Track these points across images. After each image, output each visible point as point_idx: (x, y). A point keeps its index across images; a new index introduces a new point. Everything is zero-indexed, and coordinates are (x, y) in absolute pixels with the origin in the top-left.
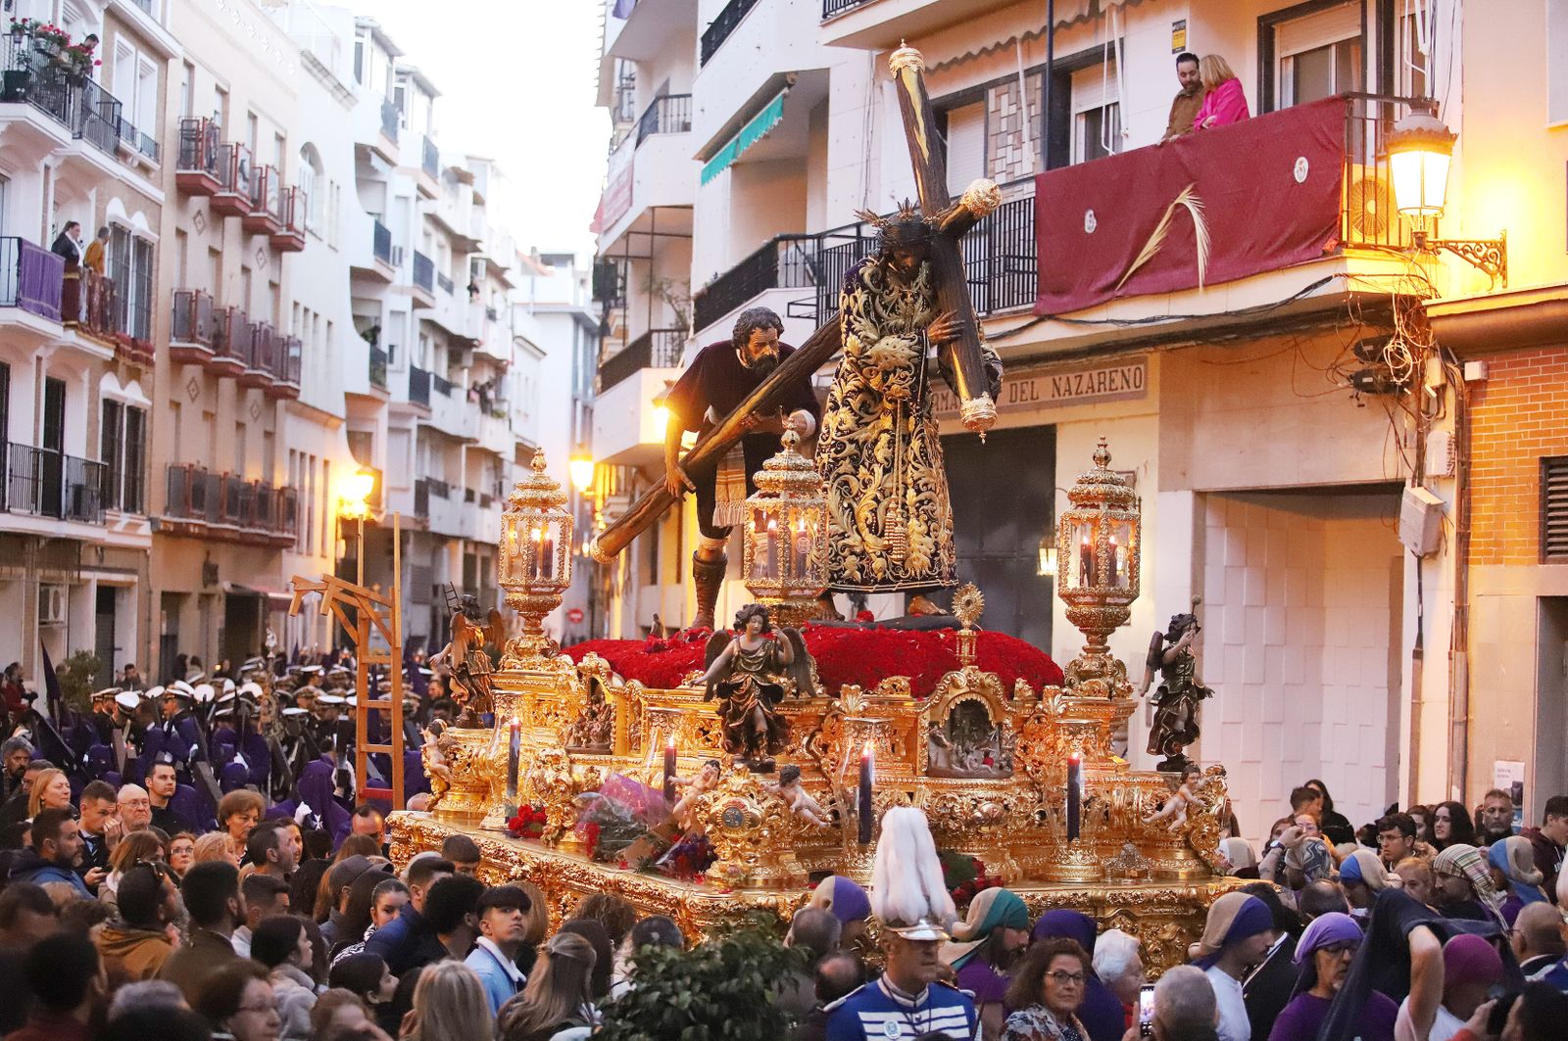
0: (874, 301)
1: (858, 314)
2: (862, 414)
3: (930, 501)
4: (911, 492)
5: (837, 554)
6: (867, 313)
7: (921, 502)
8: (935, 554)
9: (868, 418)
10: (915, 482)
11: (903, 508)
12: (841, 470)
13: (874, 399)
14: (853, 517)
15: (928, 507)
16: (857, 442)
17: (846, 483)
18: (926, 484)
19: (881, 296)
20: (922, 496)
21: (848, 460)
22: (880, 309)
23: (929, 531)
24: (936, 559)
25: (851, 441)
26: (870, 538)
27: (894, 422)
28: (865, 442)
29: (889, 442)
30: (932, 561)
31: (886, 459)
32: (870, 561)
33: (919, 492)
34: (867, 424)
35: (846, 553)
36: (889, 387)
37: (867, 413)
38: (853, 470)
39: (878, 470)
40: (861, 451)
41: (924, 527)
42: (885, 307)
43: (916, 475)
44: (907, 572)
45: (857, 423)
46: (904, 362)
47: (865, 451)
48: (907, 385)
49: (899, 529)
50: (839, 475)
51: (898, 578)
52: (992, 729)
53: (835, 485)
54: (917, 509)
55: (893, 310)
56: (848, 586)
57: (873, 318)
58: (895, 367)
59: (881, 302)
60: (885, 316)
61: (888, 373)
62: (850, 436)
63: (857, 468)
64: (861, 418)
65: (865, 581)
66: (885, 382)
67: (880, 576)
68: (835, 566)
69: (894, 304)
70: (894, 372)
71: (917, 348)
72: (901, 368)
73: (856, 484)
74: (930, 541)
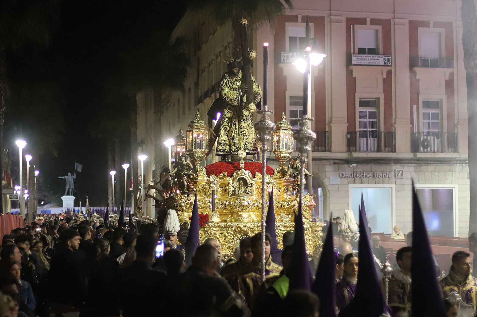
0: (228, 82)
1: (224, 85)
3: (244, 131)
5: (223, 145)
6: (226, 85)
7: (242, 131)
8: (246, 144)
10: (240, 126)
11: (238, 133)
12: (224, 125)
14: (227, 136)
15: (244, 133)
16: (228, 117)
17: (226, 128)
18: (243, 127)
20: (242, 130)
21: (226, 122)
22: (230, 84)
23: (244, 138)
24: (246, 145)
25: (226, 117)
26: (231, 141)
27: (236, 112)
28: (230, 117)
29: (235, 117)
31: (234, 121)
32: (231, 147)
34: (230, 113)
38: (227, 125)
39: (233, 124)
40: (229, 120)
41: (243, 138)
42: (231, 84)
43: (241, 124)
44: (239, 149)
46: (235, 97)
49: (237, 138)
50: (224, 126)
51: (237, 151)
53: (223, 128)
54: (241, 133)
55: (233, 84)
56: (226, 154)
57: (228, 87)
58: (233, 98)
59: (230, 82)
60: (232, 86)
61: (232, 100)
62: (226, 116)
63: (228, 124)
64: (229, 111)
65: (230, 152)
66: (231, 102)
67: (234, 150)
68: (223, 149)
69: (234, 83)
70: (233, 99)
71: (238, 93)
72: (234, 98)
73: (228, 128)
74: (244, 141)
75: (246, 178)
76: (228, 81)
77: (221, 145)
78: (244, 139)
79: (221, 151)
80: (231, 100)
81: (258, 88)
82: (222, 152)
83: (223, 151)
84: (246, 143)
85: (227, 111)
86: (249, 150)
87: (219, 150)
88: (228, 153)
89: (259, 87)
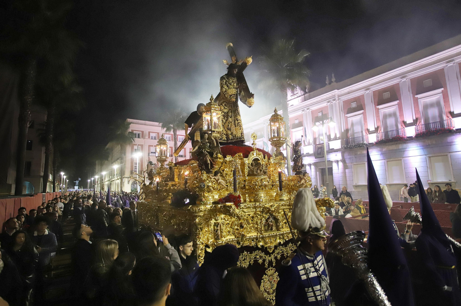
1: (224, 84)
2: (225, 106)
4: (236, 121)
6: (226, 84)
7: (239, 123)
8: (242, 133)
9: (226, 107)
10: (236, 119)
11: (234, 124)
13: (227, 104)
14: (224, 127)
15: (240, 124)
16: (224, 112)
26: (228, 131)
27: (232, 108)
28: (226, 112)
29: (231, 112)
30: (241, 135)
31: (230, 115)
32: (228, 136)
33: (238, 121)
35: (223, 134)
36: (231, 99)
37: (226, 106)
39: (229, 117)
42: (229, 84)
43: (237, 117)
44: (236, 137)
45: (224, 108)
47: (226, 114)
48: (235, 98)
49: (234, 129)
51: (234, 139)
52: (261, 165)
56: (224, 141)
62: (223, 111)
63: (224, 118)
64: (225, 107)
65: (227, 140)
67: (231, 138)
68: (221, 137)
71: (236, 90)
72: (233, 94)
73: (224, 121)
74: (241, 131)
76: (227, 81)
78: (240, 129)
80: (230, 96)
83: (221, 139)
85: (224, 106)
88: (225, 141)
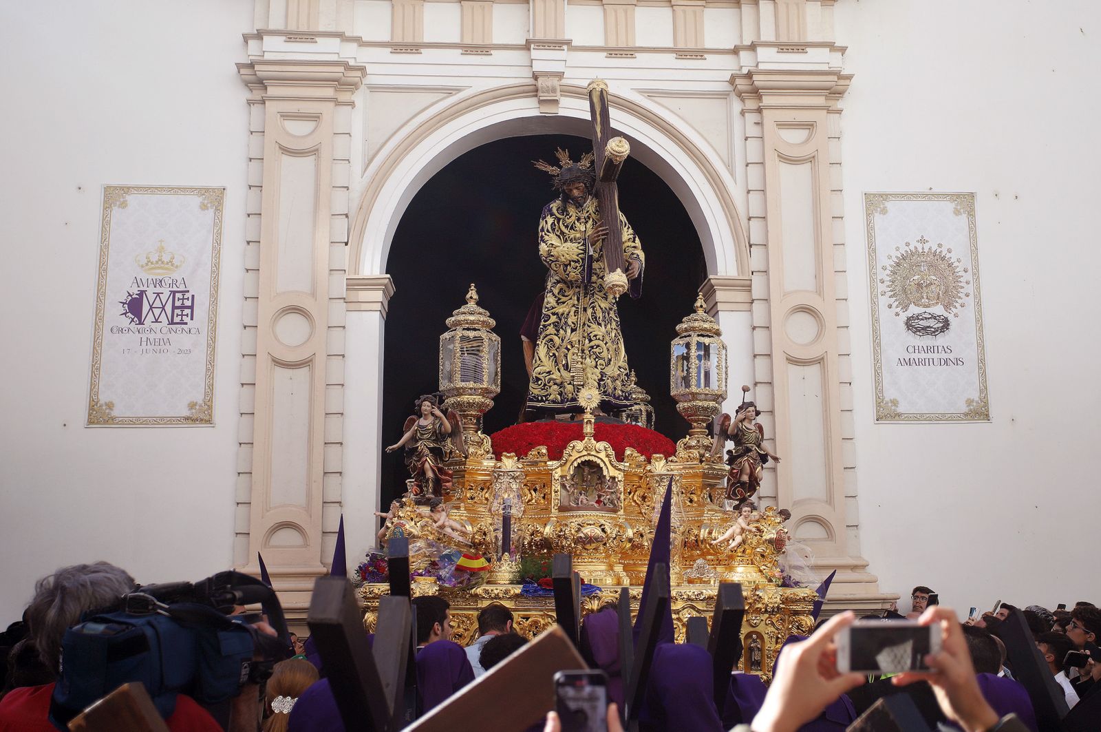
1: (548, 231)
3: (598, 346)
4: (587, 342)
5: (545, 385)
6: (553, 230)
7: (592, 347)
8: (601, 380)
9: (564, 299)
10: (588, 334)
11: (582, 352)
12: (548, 332)
13: (568, 287)
14: (556, 361)
15: (597, 350)
16: (557, 314)
17: (551, 340)
18: (595, 336)
19: (564, 220)
21: (552, 326)
22: (563, 228)
23: (597, 365)
24: (602, 383)
25: (554, 314)
26: (564, 373)
27: (578, 300)
28: (562, 314)
29: (575, 313)
30: (599, 384)
31: (573, 323)
32: (565, 387)
33: (590, 341)
34: (564, 303)
35: (551, 383)
36: (568, 275)
37: (564, 296)
38: (556, 332)
39: (569, 331)
40: (560, 320)
41: (594, 363)
42: (567, 227)
43: (590, 330)
45: (557, 302)
46: (575, 258)
47: (563, 320)
48: (577, 272)
49: (579, 365)
50: (547, 336)
54: (590, 351)
55: (572, 228)
56: (552, 406)
57: (558, 234)
58: (570, 261)
59: (563, 224)
60: (567, 232)
61: (566, 266)
64: (559, 299)
65: (562, 401)
66: (565, 271)
67: (570, 396)
68: (543, 393)
69: (572, 225)
70: (570, 264)
71: (582, 248)
72: (573, 261)
73: (557, 342)
74: (598, 371)
75: (599, 461)
76: (559, 220)
77: (540, 382)
78: (596, 367)
79: (540, 398)
81: (634, 241)
82: (542, 401)
83: (544, 398)
84: (602, 376)
86: (609, 395)
87: (534, 397)
88: (557, 403)
89: (637, 239)
